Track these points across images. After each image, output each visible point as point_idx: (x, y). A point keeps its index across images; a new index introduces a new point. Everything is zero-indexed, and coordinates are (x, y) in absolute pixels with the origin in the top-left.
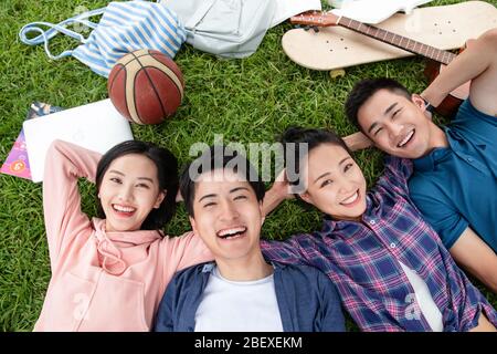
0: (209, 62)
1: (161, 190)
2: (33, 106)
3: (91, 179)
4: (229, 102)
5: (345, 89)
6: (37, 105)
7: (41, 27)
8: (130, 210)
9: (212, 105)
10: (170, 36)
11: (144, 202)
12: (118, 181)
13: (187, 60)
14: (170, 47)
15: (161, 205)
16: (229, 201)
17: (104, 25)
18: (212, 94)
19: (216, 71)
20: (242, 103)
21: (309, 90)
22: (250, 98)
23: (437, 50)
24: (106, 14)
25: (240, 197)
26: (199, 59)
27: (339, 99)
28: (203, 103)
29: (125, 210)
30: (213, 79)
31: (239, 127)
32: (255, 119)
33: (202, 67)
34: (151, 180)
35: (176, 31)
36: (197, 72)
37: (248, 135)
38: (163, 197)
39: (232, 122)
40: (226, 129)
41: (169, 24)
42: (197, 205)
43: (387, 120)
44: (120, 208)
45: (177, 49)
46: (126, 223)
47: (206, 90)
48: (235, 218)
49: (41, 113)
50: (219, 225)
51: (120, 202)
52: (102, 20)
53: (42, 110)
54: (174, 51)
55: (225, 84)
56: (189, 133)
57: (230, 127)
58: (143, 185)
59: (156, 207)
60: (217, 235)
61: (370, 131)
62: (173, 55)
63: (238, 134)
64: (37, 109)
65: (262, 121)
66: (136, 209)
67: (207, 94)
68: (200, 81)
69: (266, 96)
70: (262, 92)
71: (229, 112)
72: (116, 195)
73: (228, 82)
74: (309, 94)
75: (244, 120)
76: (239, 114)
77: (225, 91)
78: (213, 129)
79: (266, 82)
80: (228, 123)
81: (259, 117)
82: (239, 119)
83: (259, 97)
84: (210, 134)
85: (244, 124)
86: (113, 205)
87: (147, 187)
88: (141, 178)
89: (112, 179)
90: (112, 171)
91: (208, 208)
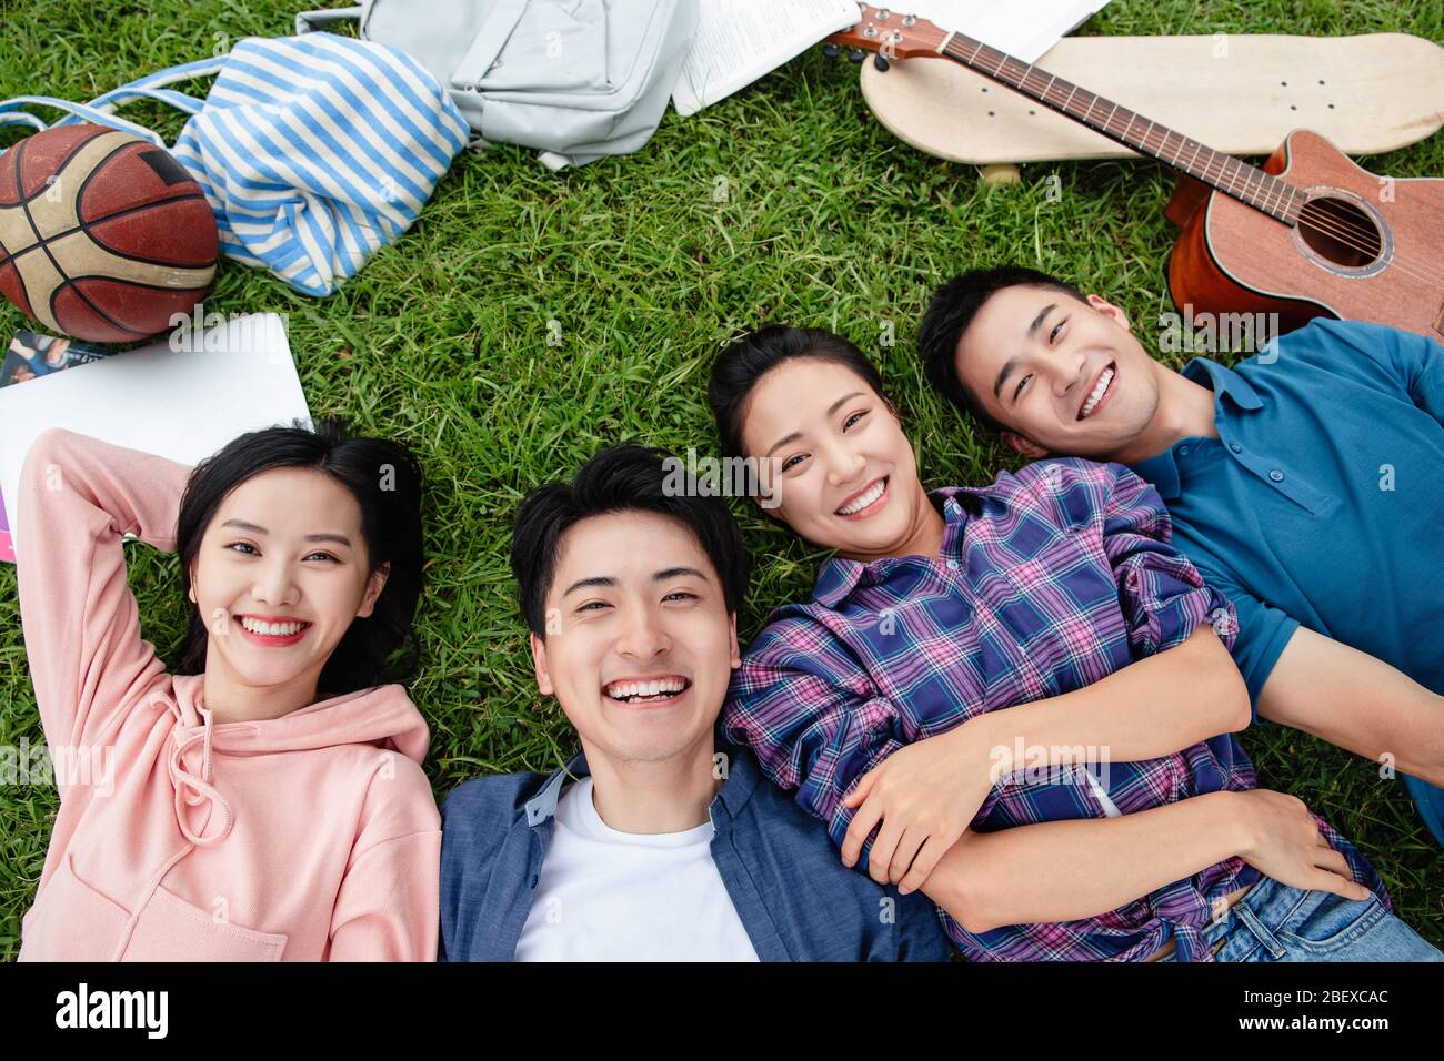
0: (530, 207)
1: (374, 565)
2: (16, 346)
4: (590, 323)
5: (919, 279)
6: (29, 343)
7: (37, 111)
8: (291, 628)
10: (419, 137)
12: (250, 550)
13: (469, 204)
14: (421, 168)
17: (222, 104)
18: (541, 300)
19: (553, 234)
20: (628, 325)
21: (816, 282)
22: (650, 310)
23: (1207, 150)
24: (227, 73)
25: (680, 596)
26: (504, 198)
27: (903, 307)
29: (275, 630)
30: (540, 256)
31: (617, 396)
32: (663, 370)
33: (512, 223)
34: (344, 541)
35: (435, 121)
36: (498, 236)
38: (380, 581)
39: (599, 380)
40: (582, 400)
41: (415, 101)
43: (1041, 353)
44: (262, 628)
45: (439, 170)
46: (282, 665)
47: (524, 287)
48: (659, 653)
49: (42, 366)
51: (260, 610)
52: (216, 91)
53: (43, 355)
54: (433, 179)
55: (577, 269)
56: (476, 413)
57: (593, 392)
58: (322, 556)
59: (365, 613)
60: (605, 691)
61: (997, 391)
62: (429, 190)
63: (616, 414)
64: (28, 354)
65: (682, 373)
66: (306, 625)
67: (528, 300)
68: (505, 264)
69: (695, 301)
70: (684, 292)
71: (590, 352)
72: (247, 589)
73: (584, 263)
74: (819, 293)
75: (631, 374)
76: (619, 356)
77: (578, 290)
78: (545, 404)
79: (696, 265)
80: (589, 382)
81: (673, 361)
82: (618, 369)
83: (675, 306)
84: (536, 415)
85: (634, 385)
86: (239, 619)
87: (335, 560)
88: (315, 538)
89: (231, 546)
90: (228, 524)
91: (589, 613)
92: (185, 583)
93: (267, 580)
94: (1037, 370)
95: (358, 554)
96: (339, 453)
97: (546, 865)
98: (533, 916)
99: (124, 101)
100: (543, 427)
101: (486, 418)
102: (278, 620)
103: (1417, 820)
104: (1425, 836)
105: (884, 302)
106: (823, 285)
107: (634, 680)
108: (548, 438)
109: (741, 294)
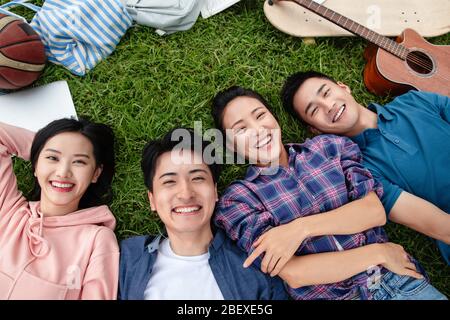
0: (152, 47)
1: (98, 165)
4: (172, 87)
5: (281, 75)
8: (69, 186)
9: (156, 89)
10: (115, 22)
12: (55, 159)
13: (132, 46)
14: (116, 33)
16: (187, 180)
17: (47, 9)
18: (156, 79)
19: (160, 57)
20: (185, 88)
21: (247, 75)
22: (192, 83)
25: (198, 178)
26: (144, 44)
28: (147, 87)
29: (63, 186)
30: (156, 64)
31: (181, 111)
32: (196, 103)
33: (146, 52)
34: (87, 156)
35: (121, 17)
36: (141, 57)
37: (189, 118)
38: (100, 171)
39: (175, 106)
40: (169, 112)
41: (114, 10)
42: (157, 181)
43: (321, 100)
44: (58, 185)
45: (122, 34)
46: (65, 198)
47: (150, 74)
48: (192, 198)
51: (58, 179)
52: (45, 4)
54: (120, 37)
55: (168, 68)
56: (133, 116)
57: (173, 109)
58: (80, 162)
59: (94, 181)
60: (173, 210)
61: (306, 112)
62: (118, 40)
63: (180, 117)
65: (202, 104)
66: (74, 185)
67: (151, 79)
68: (144, 66)
69: (207, 80)
70: (203, 77)
71: (172, 96)
72: (53, 172)
73: (170, 67)
74: (248, 79)
75: (186, 104)
76: (181, 98)
77: (168, 76)
78: (156, 113)
79: (207, 68)
80: (171, 106)
81: (199, 100)
82: (181, 102)
83: (201, 82)
84: (153, 117)
85: (186, 107)
87: (84, 163)
88: (77, 155)
89: (48, 158)
90: (48, 150)
91: (167, 184)
92: (33, 170)
93: (60, 169)
94: (320, 105)
95: (92, 162)
96: (86, 128)
97: (155, 266)
98: (150, 283)
99: (13, 6)
100: (155, 121)
101: (136, 118)
102: (64, 183)
103: (440, 254)
104: (442, 260)
105: (270, 82)
106: (249, 76)
107: (183, 207)
108: (157, 124)
109: (222, 78)
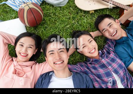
0: (51, 7)
1: (36, 48)
3: (13, 44)
4: (58, 20)
8: (26, 55)
9: (52, 21)
11: (30, 53)
12: (22, 46)
13: (44, 6)
14: (39, 2)
15: (36, 53)
16: (58, 53)
18: (52, 18)
19: (54, 10)
20: (62, 21)
22: (64, 19)
23: (123, 5)
25: (62, 51)
26: (48, 6)
27: (92, 20)
28: (49, 21)
29: (24, 55)
30: (52, 13)
32: (66, 26)
33: (49, 9)
34: (33, 46)
36: (48, 10)
38: (36, 50)
40: (57, 29)
42: (48, 54)
44: (22, 55)
45: (41, 3)
47: (50, 16)
50: (55, 61)
51: (22, 52)
54: (40, 3)
55: (56, 14)
56: (45, 30)
58: (30, 47)
59: (34, 54)
60: (54, 63)
62: (40, 5)
63: (60, 30)
65: (68, 26)
67: (51, 17)
68: (48, 13)
69: (69, 18)
70: (68, 17)
71: (58, 23)
72: (21, 50)
74: (83, 18)
75: (62, 26)
76: (61, 24)
77: (56, 17)
78: (52, 29)
79: (69, 14)
80: (57, 27)
81: (67, 25)
82: (61, 25)
83: (67, 19)
84: (52, 30)
85: (62, 27)
86: (20, 53)
87: (32, 48)
88: (29, 45)
89: (20, 45)
90: (20, 42)
91: (51, 55)
100: (52, 31)
101: (46, 30)
102: (24, 54)
105: (90, 19)
106: (83, 17)
107: (57, 62)
108: (53, 33)
109: (74, 18)
